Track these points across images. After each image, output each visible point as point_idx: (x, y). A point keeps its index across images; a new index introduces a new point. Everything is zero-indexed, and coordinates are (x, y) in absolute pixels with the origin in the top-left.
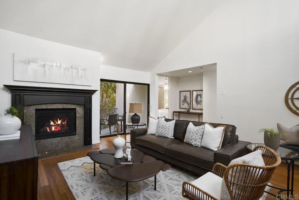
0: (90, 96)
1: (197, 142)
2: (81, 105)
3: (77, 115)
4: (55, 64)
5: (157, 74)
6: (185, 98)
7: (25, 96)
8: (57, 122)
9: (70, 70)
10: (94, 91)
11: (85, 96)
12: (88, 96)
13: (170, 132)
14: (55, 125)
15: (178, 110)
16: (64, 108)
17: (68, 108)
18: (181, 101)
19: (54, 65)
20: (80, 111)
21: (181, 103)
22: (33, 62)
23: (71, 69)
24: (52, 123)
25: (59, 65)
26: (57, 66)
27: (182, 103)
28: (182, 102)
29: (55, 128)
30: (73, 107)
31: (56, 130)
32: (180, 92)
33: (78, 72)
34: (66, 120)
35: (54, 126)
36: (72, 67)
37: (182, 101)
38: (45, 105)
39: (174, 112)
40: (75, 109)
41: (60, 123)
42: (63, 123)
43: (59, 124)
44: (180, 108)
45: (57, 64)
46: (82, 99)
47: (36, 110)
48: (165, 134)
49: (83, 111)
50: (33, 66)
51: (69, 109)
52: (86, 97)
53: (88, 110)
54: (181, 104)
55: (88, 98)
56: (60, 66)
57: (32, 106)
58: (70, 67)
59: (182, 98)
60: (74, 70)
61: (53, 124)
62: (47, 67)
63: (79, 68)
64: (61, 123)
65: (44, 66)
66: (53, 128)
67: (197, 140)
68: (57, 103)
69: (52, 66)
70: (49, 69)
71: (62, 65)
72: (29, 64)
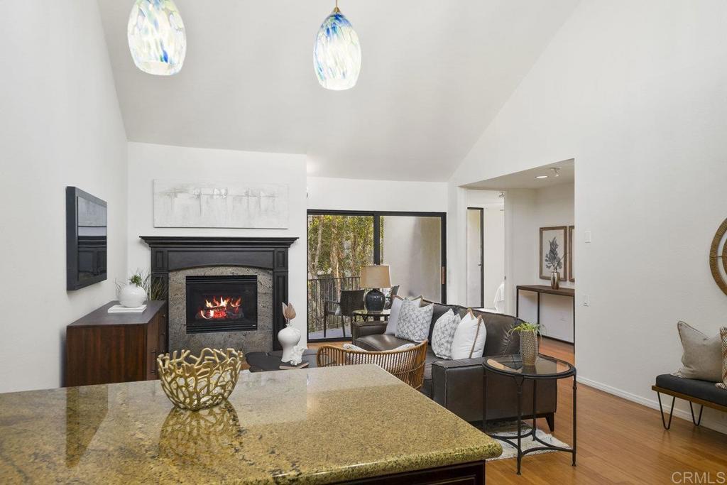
0: (283, 250)
1: (443, 348)
2: (269, 269)
3: (258, 290)
4: (216, 191)
5: (461, 187)
6: (554, 246)
7: (170, 254)
8: (220, 302)
9: (245, 199)
10: (292, 240)
11: (273, 251)
12: (279, 249)
13: (417, 329)
14: (216, 308)
15: (536, 281)
16: (235, 275)
17: (242, 274)
18: (544, 258)
19: (215, 193)
20: (264, 282)
21: (544, 261)
22: (181, 192)
23: (246, 197)
24: (209, 305)
25: (223, 192)
26: (220, 195)
27: (547, 263)
28: (546, 260)
29: (215, 312)
30: (251, 272)
31: (217, 316)
32: (542, 230)
33: (259, 202)
34: (239, 300)
35: (212, 309)
36: (247, 194)
37: (547, 256)
38: (202, 269)
39: (519, 288)
40: (255, 277)
41: (225, 306)
42: (233, 306)
43: (223, 307)
44: (542, 277)
45: (219, 190)
46: (266, 257)
47: (188, 278)
48: (407, 333)
49: (271, 282)
50: (181, 199)
51: (243, 276)
52: (275, 253)
53: (281, 279)
54: (544, 267)
55: (281, 254)
56: (226, 194)
57: (181, 272)
58: (244, 194)
59: (547, 250)
60: (253, 199)
61: (211, 307)
62: (204, 198)
63: (262, 194)
64: (229, 304)
65: (199, 196)
66: (212, 313)
67: (443, 344)
68: (222, 266)
69: (212, 196)
70: (207, 202)
71: (230, 193)
72: (176, 196)
